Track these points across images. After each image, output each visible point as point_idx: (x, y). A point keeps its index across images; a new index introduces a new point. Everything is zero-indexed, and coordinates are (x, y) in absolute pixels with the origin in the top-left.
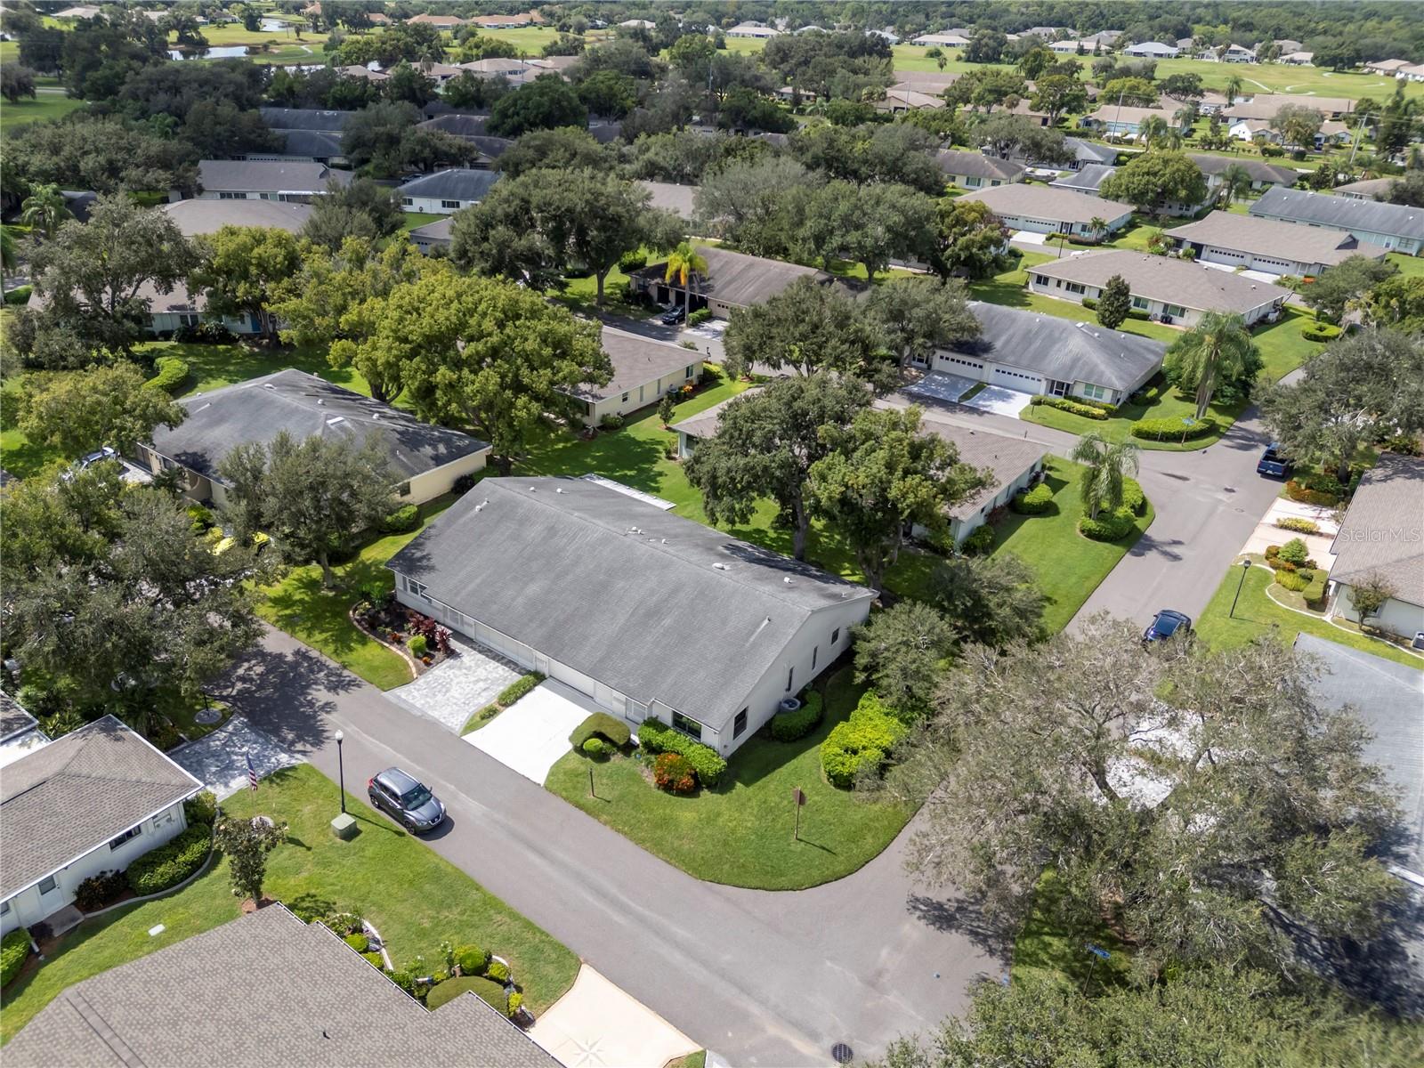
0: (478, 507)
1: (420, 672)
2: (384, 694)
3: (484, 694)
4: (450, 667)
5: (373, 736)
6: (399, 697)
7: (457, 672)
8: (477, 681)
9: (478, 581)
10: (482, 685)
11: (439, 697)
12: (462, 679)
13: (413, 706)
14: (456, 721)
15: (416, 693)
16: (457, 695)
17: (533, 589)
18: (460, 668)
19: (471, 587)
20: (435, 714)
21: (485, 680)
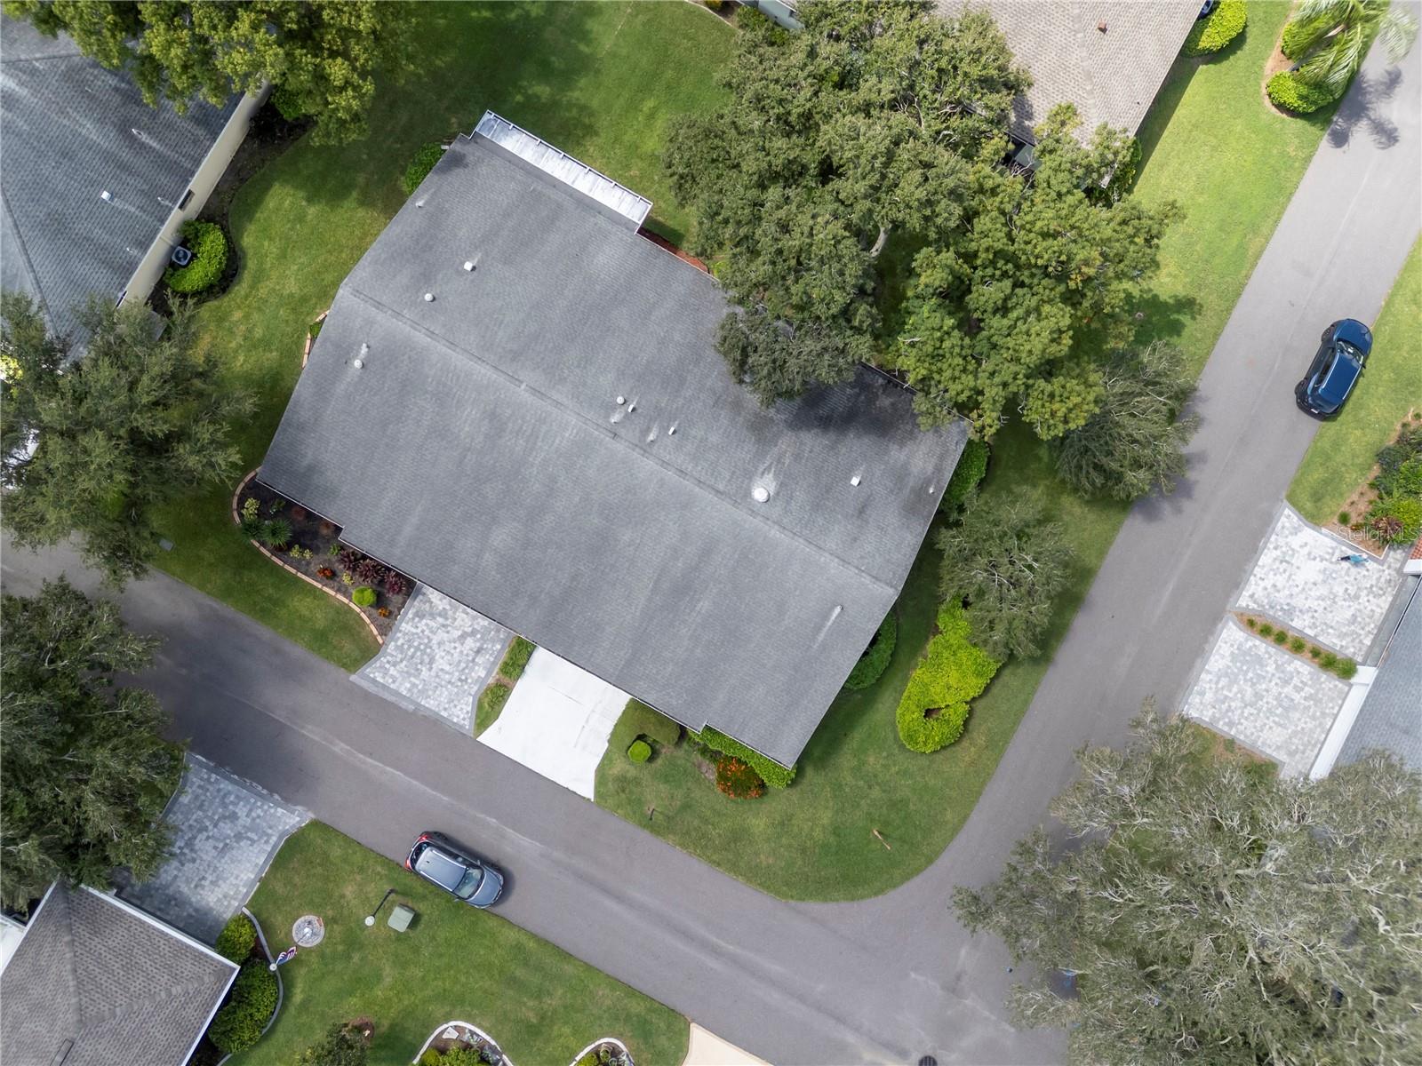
0: (357, 363)
1: (385, 630)
2: (353, 678)
3: (479, 660)
4: (420, 615)
5: (371, 755)
6: (374, 681)
7: (432, 623)
8: (463, 637)
9: (414, 520)
10: (470, 643)
11: (425, 674)
12: (442, 635)
13: (397, 693)
14: (461, 713)
15: (392, 671)
16: (447, 668)
17: (501, 537)
18: (433, 616)
19: (408, 530)
20: (430, 704)
21: (473, 633)
